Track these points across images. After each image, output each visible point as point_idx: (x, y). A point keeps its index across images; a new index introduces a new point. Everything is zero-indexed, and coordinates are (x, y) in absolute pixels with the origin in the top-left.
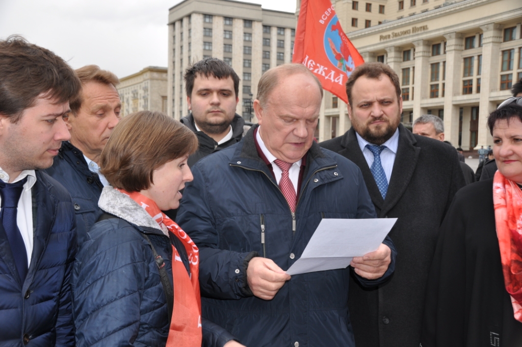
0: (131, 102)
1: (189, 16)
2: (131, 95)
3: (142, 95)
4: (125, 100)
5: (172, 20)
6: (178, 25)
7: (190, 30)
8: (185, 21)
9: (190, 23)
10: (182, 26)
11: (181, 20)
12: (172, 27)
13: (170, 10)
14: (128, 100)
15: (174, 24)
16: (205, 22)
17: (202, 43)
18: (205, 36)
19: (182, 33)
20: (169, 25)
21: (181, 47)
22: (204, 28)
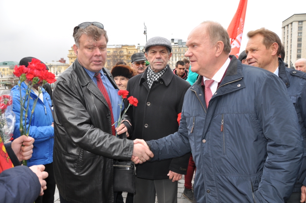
1: (292, 23)
5: (284, 26)
6: (286, 27)
7: (292, 29)
8: (290, 26)
9: (292, 26)
10: (288, 28)
11: (288, 25)
12: (283, 29)
13: (283, 22)
15: (284, 27)
16: (299, 24)
17: (297, 33)
18: (299, 30)
19: (288, 31)
20: (282, 28)
21: (288, 36)
22: (299, 27)
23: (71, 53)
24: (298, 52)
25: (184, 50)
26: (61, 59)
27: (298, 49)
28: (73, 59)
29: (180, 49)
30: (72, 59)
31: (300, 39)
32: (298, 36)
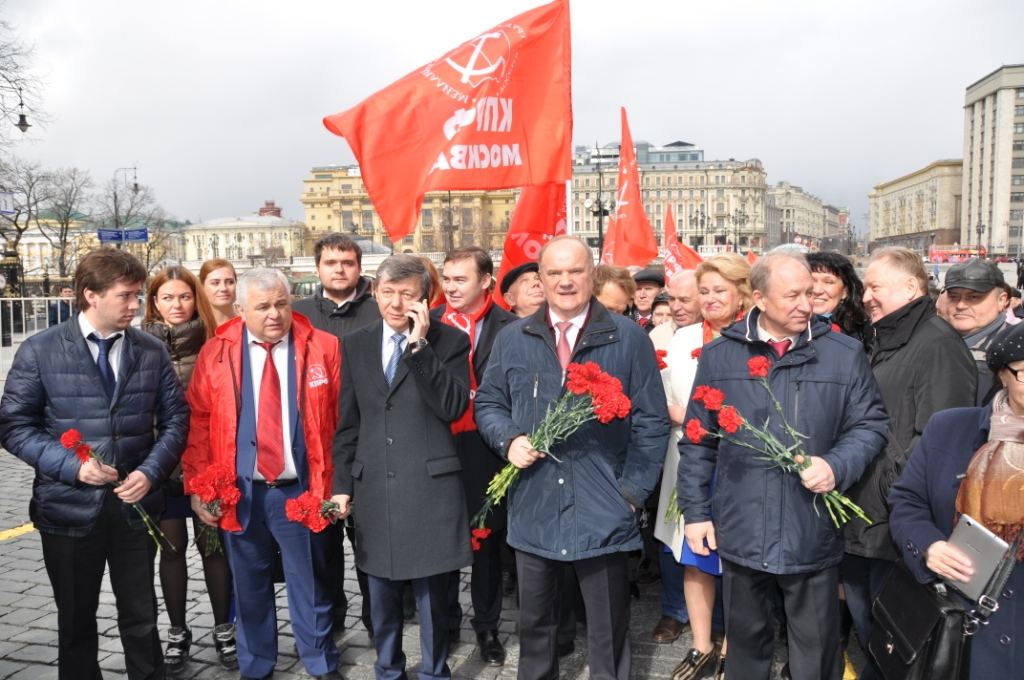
0: (914, 205)
1: (995, 94)
2: (915, 196)
3: (929, 196)
4: (907, 203)
5: (971, 101)
6: (978, 107)
7: (995, 111)
8: (989, 101)
9: (995, 102)
10: (983, 107)
11: (983, 100)
12: (969, 110)
13: (968, 89)
14: (910, 203)
15: (972, 106)
16: (1017, 98)
17: (1013, 125)
18: (1017, 115)
19: (983, 117)
20: (965, 107)
21: (982, 133)
22: (1016, 106)
23: (312, 189)
24: (1013, 184)
25: (658, 179)
26: (267, 204)
27: (1013, 176)
28: (316, 206)
29: (646, 176)
30: (313, 206)
31: (1019, 143)
32: (1016, 133)
